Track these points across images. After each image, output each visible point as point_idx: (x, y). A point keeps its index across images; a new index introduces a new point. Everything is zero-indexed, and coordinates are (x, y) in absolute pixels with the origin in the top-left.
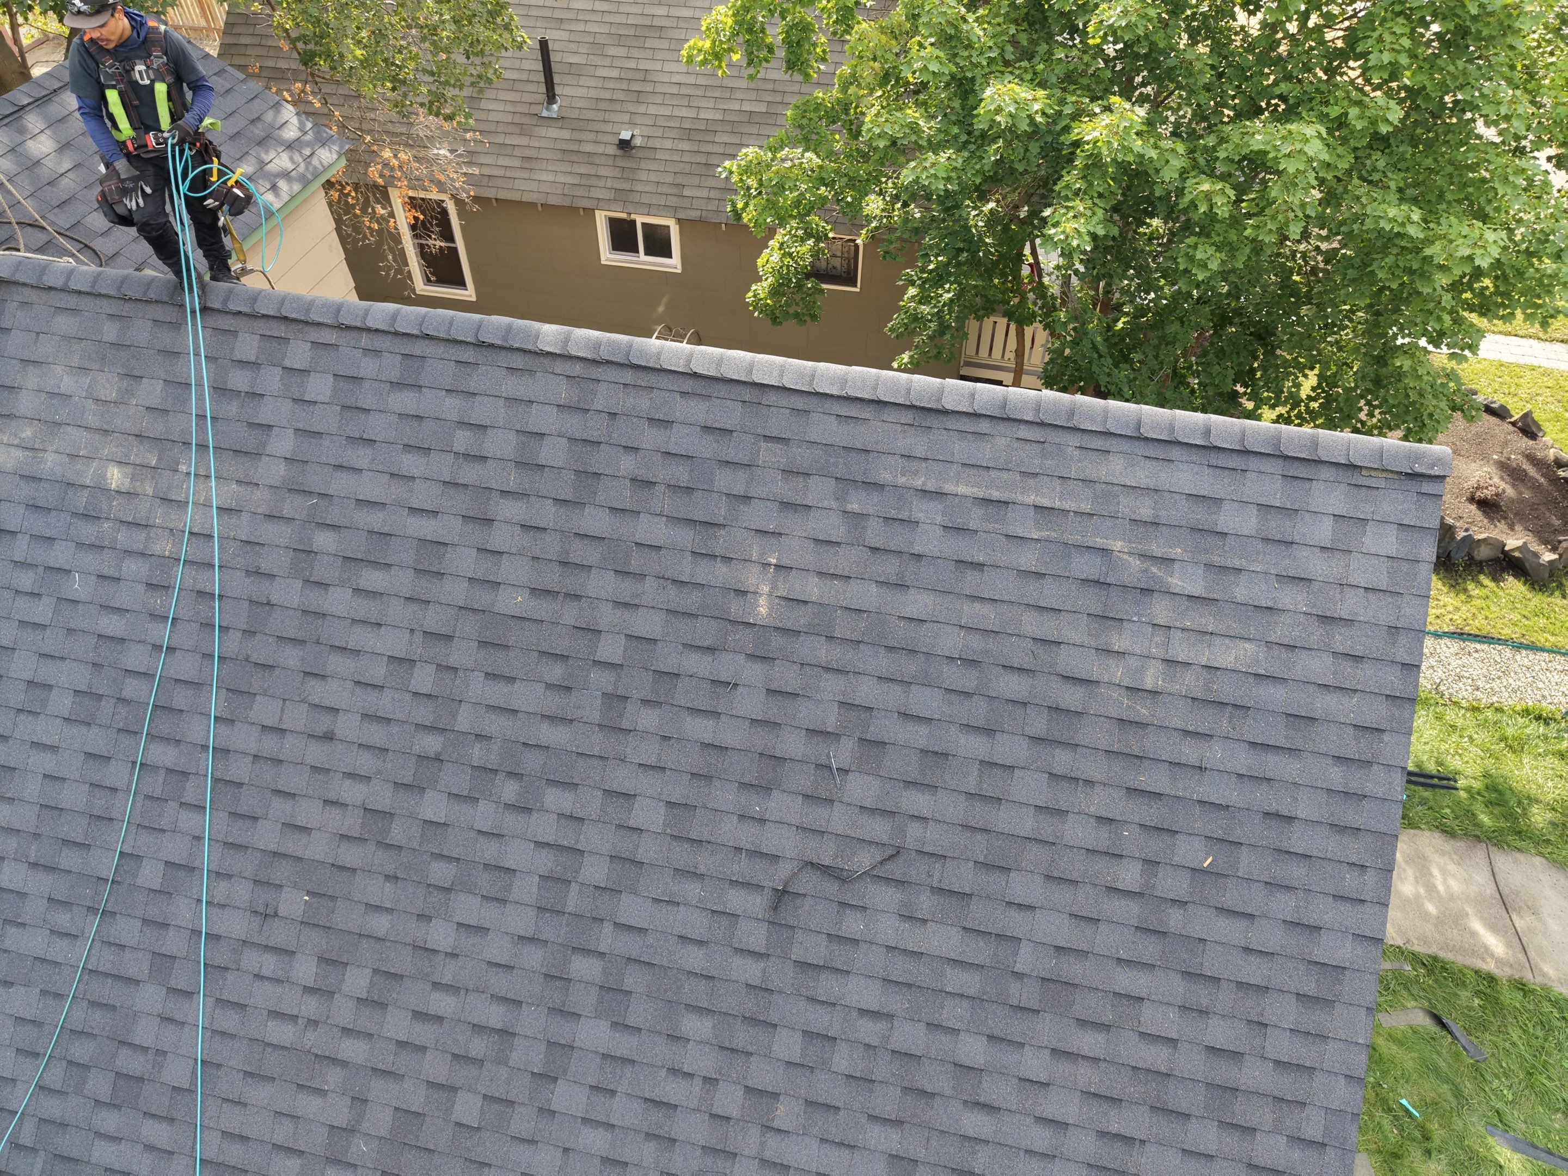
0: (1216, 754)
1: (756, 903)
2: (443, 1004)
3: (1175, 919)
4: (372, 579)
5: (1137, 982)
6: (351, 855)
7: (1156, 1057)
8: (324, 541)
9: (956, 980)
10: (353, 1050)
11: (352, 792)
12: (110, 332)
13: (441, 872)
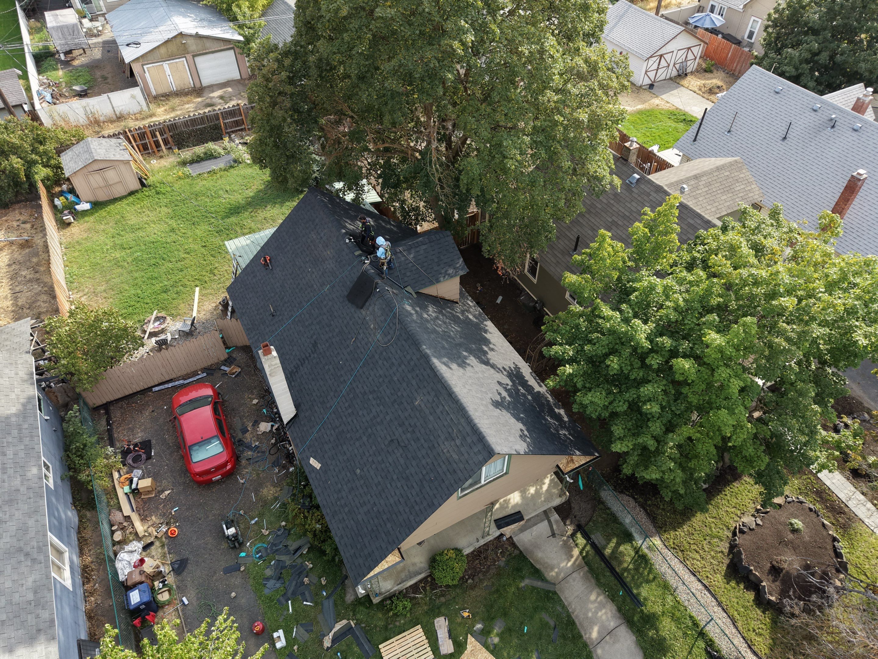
0: (444, 466)
1: (389, 439)
2: (355, 421)
3: (424, 482)
4: (385, 363)
5: (415, 486)
6: (360, 395)
7: (410, 496)
8: (384, 353)
9: (400, 467)
10: (344, 418)
11: (365, 388)
12: (384, 306)
13: (366, 405)
